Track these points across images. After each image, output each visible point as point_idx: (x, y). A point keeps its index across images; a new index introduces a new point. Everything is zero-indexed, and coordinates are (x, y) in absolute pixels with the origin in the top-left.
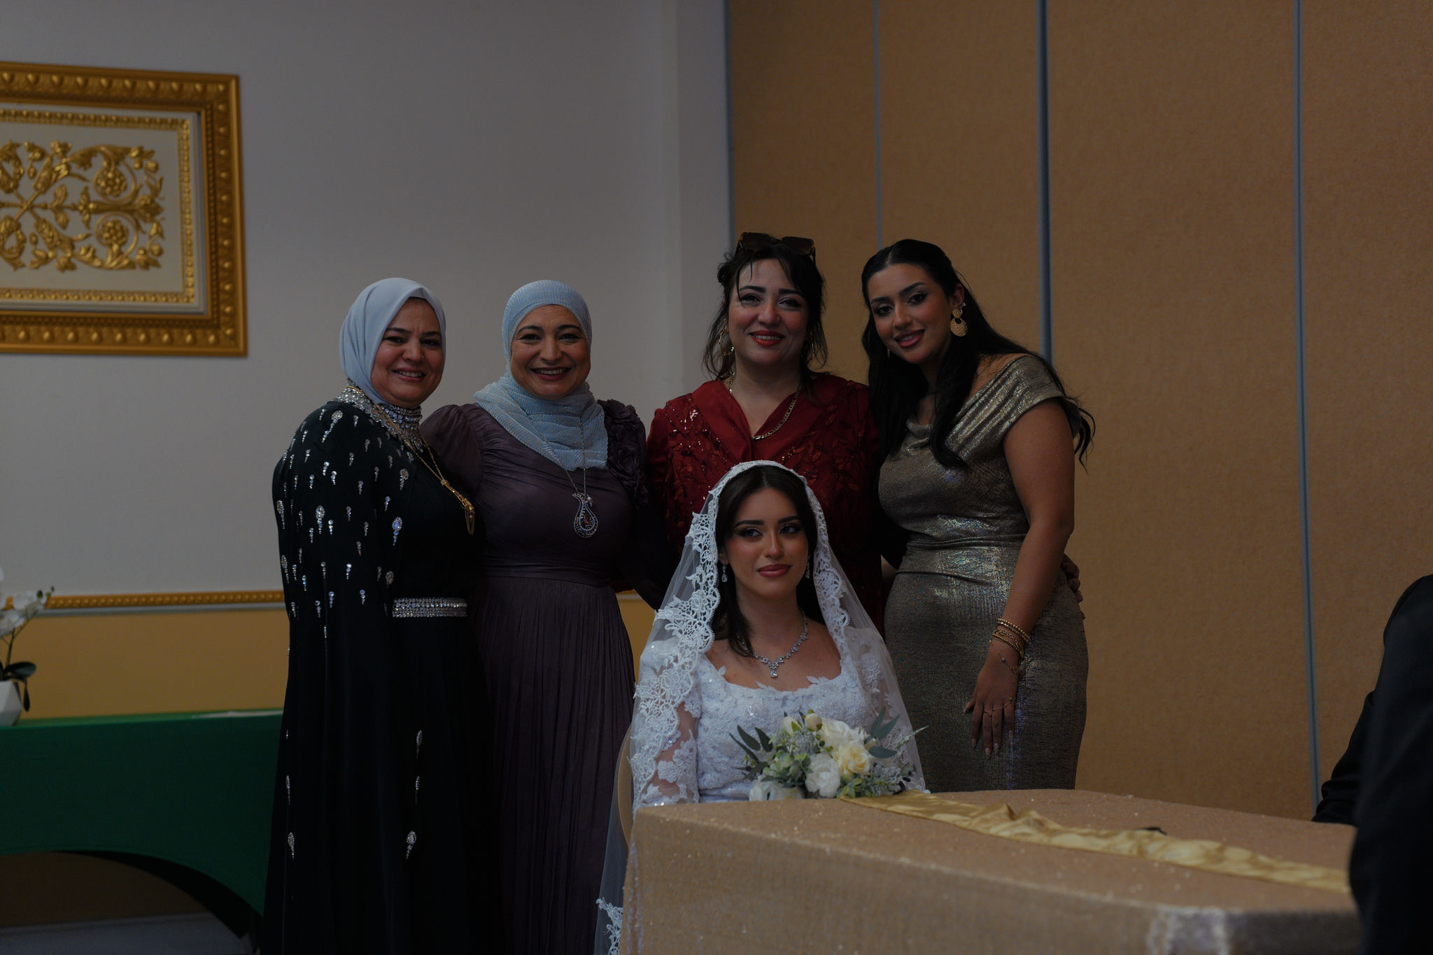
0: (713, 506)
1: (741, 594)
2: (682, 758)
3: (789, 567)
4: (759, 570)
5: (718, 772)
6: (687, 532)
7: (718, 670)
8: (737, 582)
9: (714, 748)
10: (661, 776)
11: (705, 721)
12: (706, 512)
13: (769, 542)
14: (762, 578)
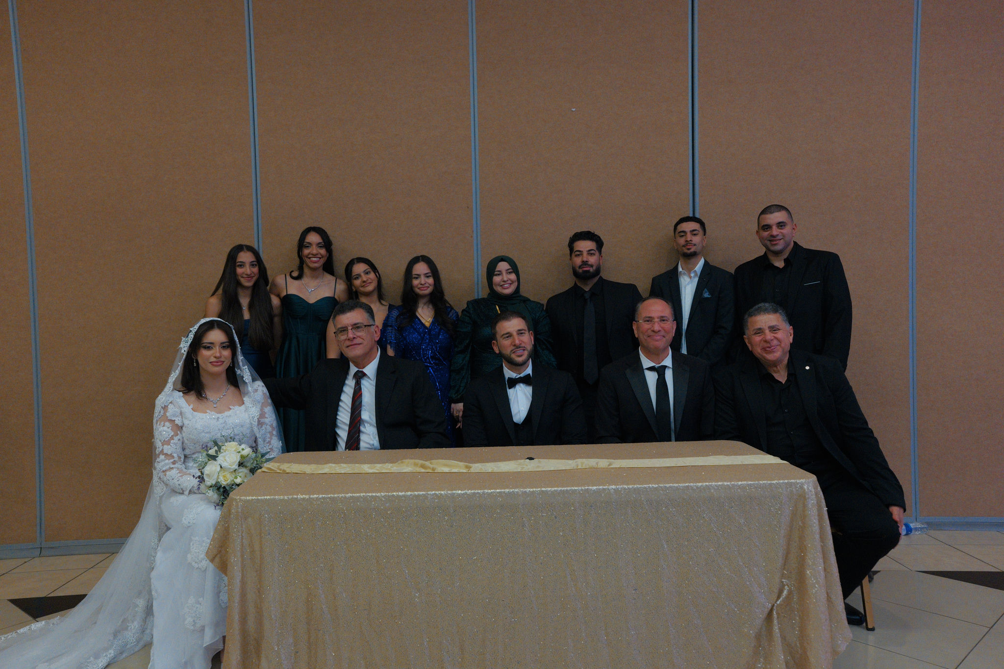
0: (191, 336)
1: (202, 372)
2: (174, 444)
3: (224, 362)
4: (210, 363)
5: (190, 449)
6: (180, 344)
7: (189, 405)
8: (200, 368)
9: (187, 440)
10: (165, 451)
11: (183, 428)
12: (187, 337)
13: (216, 351)
14: (211, 366)
